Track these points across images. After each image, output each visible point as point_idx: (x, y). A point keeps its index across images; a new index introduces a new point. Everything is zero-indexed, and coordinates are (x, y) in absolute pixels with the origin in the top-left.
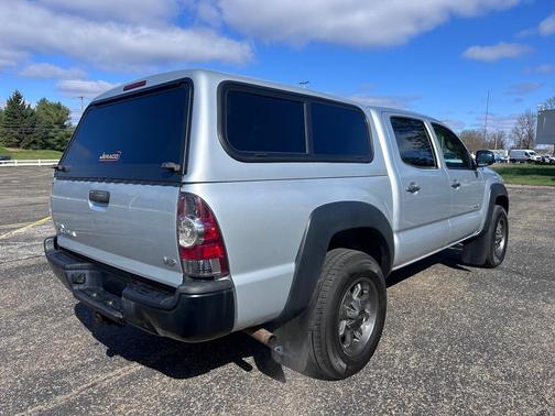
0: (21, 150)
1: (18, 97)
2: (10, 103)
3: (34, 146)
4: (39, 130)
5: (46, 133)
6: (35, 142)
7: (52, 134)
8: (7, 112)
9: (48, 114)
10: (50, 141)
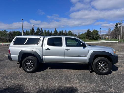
0: (88, 40)
1: (89, 30)
2: (87, 31)
3: (91, 39)
4: (92, 36)
5: (93, 36)
6: (91, 38)
7: (94, 36)
8: (87, 33)
9: (94, 32)
10: (94, 38)
